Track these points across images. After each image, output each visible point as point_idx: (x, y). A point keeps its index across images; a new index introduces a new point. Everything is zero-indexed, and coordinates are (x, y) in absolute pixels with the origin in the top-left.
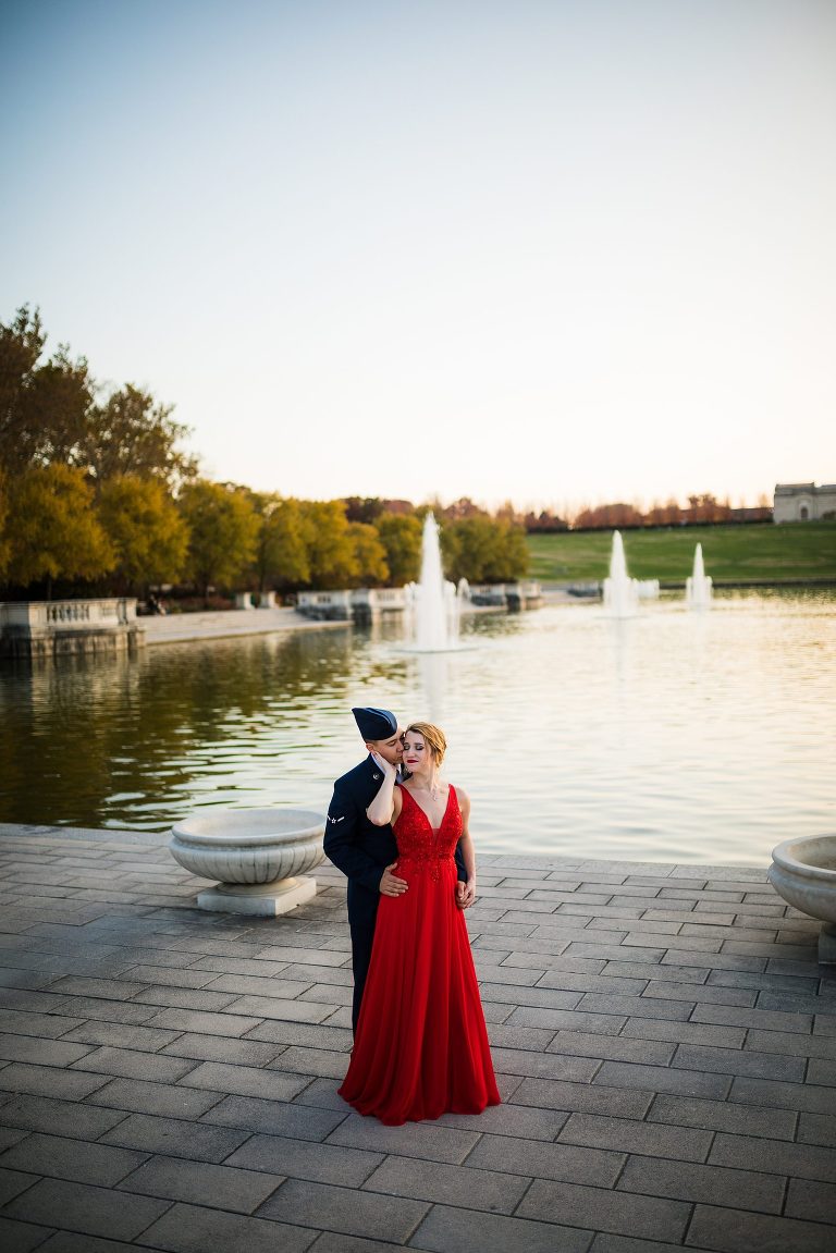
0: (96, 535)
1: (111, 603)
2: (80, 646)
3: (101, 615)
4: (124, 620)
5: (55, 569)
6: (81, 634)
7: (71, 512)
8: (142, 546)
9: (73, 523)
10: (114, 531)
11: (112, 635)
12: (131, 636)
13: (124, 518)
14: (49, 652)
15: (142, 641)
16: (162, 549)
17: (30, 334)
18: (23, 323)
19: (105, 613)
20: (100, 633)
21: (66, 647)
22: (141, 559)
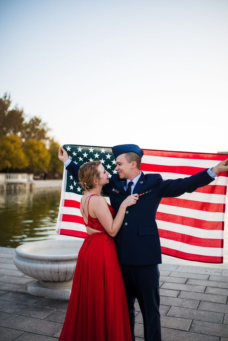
0: (22, 156)
1: (25, 175)
2: (15, 187)
4: (29, 180)
5: (9, 165)
6: (15, 184)
7: (15, 148)
8: (36, 160)
9: (16, 152)
10: (28, 155)
11: (25, 185)
12: (31, 185)
13: (31, 151)
14: (5, 189)
15: (34, 187)
16: (42, 161)
17: (7, 101)
18: (5, 97)
19: (23, 178)
20: (21, 184)
21: (11, 188)
22: (36, 163)
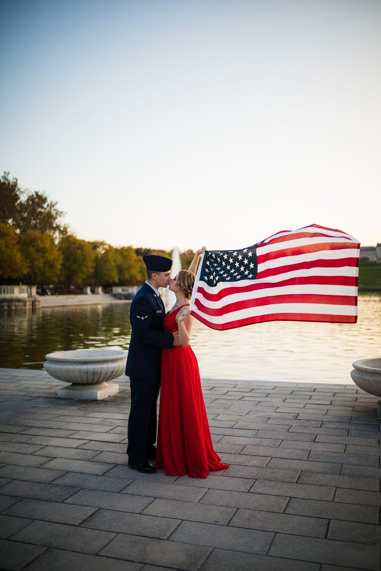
0: (18, 257)
1: (25, 287)
2: (9, 307)
3: (20, 293)
4: (30, 295)
6: (10, 301)
7: (7, 246)
8: (40, 263)
9: (8, 251)
10: (27, 256)
11: (24, 302)
12: (34, 303)
13: (32, 250)
15: (39, 305)
16: (50, 265)
19: (21, 291)
20: (19, 300)
21: (2, 307)
22: (39, 269)
